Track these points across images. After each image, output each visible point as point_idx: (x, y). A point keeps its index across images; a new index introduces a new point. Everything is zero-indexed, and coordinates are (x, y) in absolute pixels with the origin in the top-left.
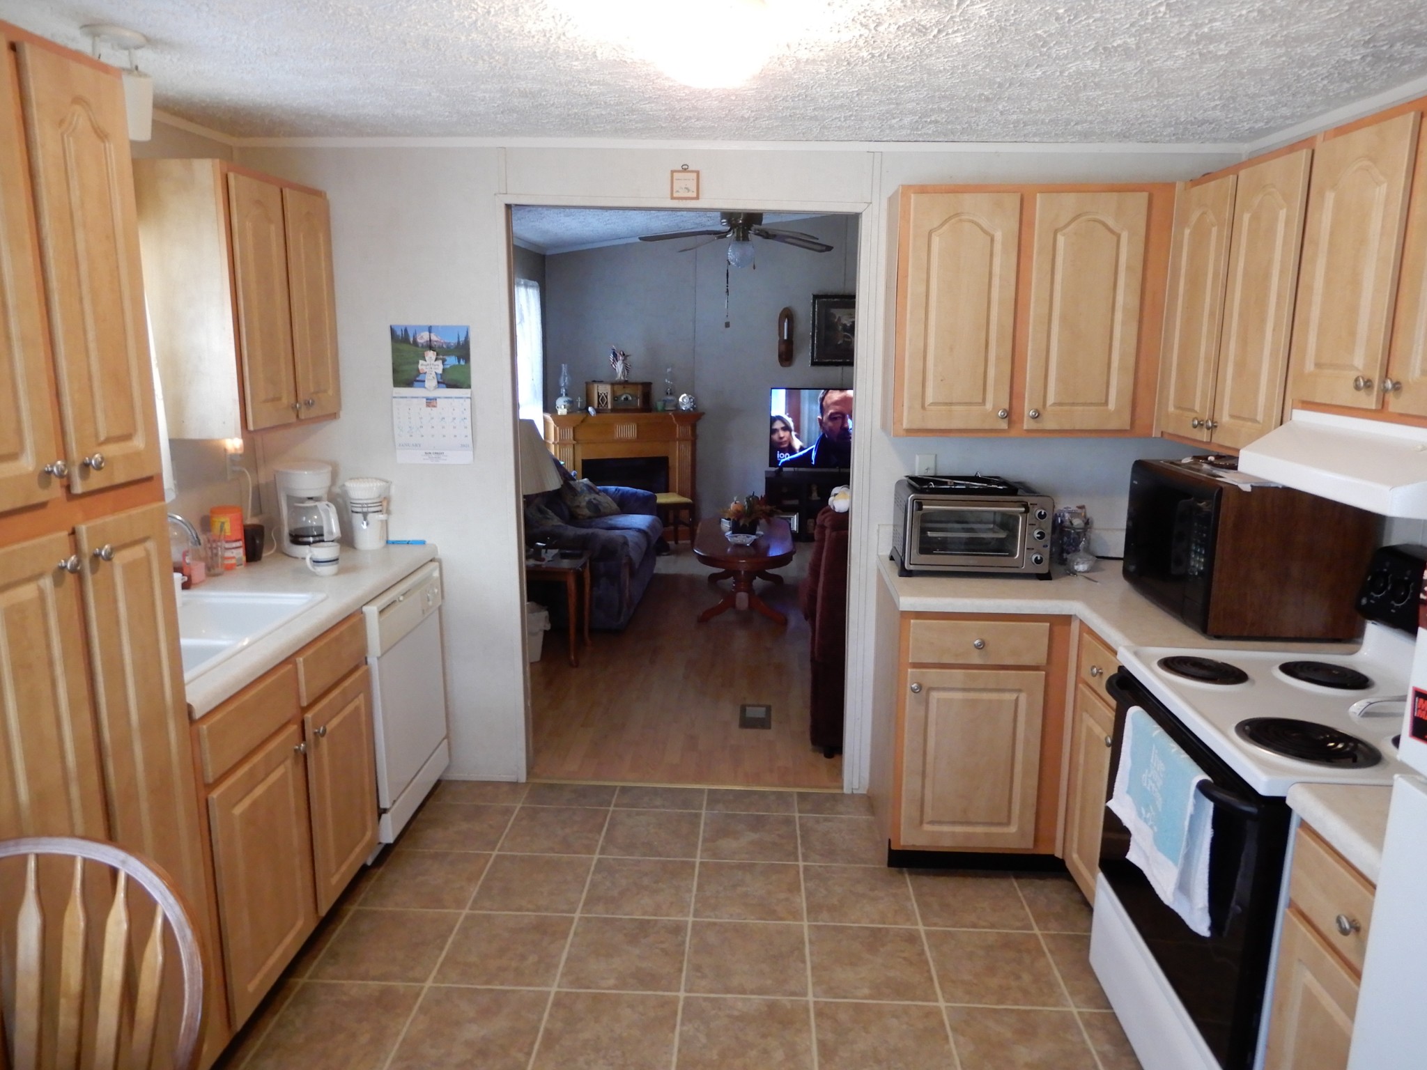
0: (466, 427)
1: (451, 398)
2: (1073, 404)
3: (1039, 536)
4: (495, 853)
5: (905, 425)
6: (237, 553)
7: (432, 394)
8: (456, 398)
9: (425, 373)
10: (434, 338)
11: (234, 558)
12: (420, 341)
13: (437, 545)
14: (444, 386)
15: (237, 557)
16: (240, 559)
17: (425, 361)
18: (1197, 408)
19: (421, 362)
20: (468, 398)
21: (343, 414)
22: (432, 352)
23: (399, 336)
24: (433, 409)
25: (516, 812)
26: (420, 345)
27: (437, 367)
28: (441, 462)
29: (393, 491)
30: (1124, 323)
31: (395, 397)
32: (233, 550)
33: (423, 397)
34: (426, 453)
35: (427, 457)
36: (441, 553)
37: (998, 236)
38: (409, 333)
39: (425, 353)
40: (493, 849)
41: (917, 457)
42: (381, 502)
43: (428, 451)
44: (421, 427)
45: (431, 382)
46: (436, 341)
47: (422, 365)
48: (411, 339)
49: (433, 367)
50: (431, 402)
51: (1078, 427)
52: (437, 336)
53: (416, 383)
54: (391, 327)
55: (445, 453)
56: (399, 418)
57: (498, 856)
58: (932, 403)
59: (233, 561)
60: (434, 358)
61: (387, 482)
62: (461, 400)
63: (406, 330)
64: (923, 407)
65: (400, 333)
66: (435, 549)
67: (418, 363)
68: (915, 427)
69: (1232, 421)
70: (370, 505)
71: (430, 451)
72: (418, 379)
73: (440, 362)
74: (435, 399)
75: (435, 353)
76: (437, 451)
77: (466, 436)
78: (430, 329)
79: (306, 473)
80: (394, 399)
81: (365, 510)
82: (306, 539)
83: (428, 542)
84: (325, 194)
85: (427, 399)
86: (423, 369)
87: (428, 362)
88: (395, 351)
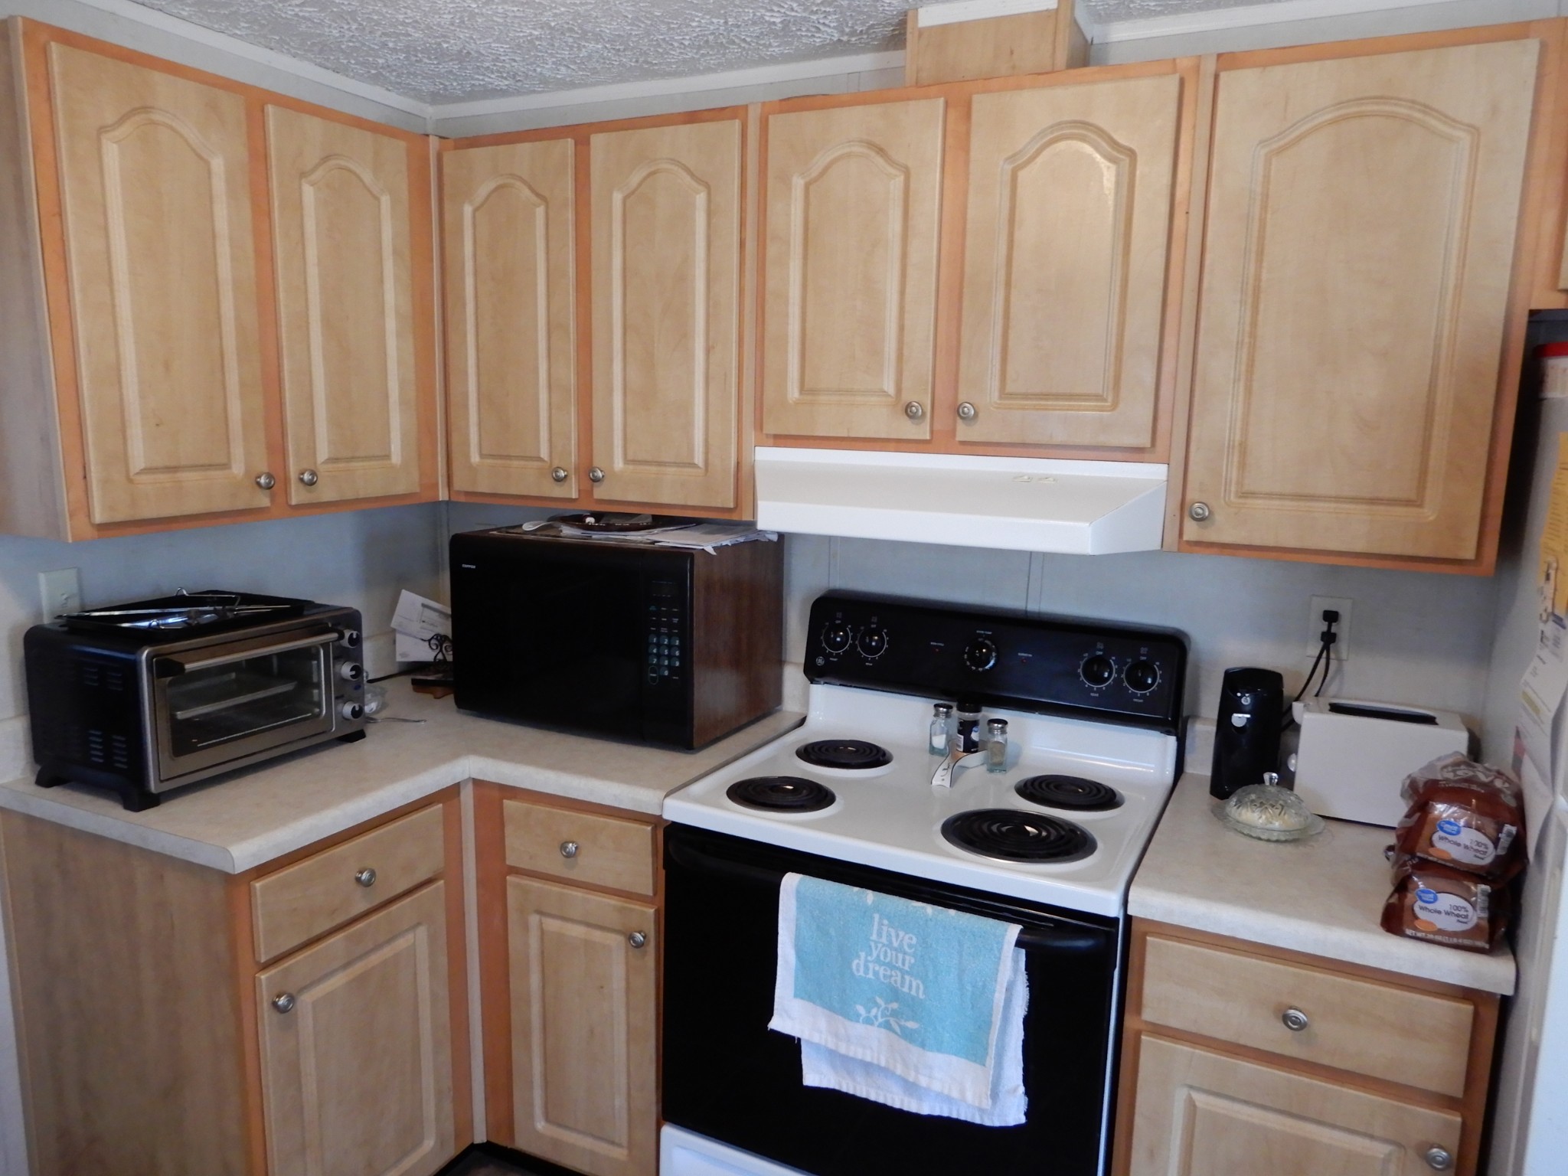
2: (352, 459)
3: (354, 673)
5: (99, 517)
18: (544, 453)
30: (399, 335)
37: (218, 164)
41: (42, 577)
51: (362, 495)
58: (145, 469)
64: (130, 481)
68: (120, 517)
69: (631, 467)
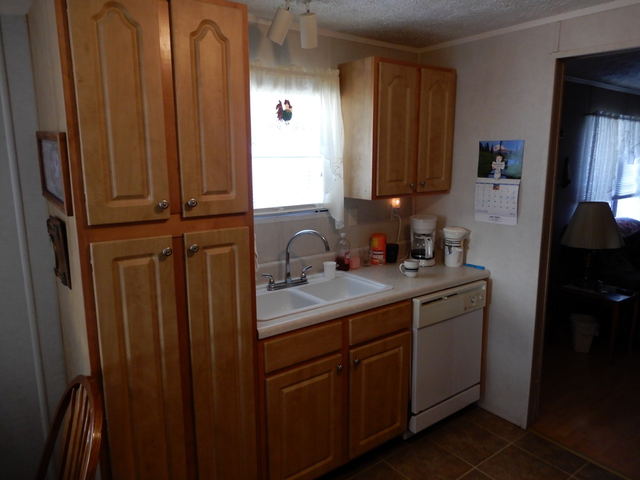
0: (514, 203)
1: (507, 184)
4: (475, 468)
6: (380, 257)
7: (497, 182)
8: (511, 185)
9: (495, 169)
10: (503, 148)
11: (378, 259)
12: (495, 150)
13: (491, 271)
14: (505, 177)
15: (380, 259)
16: (381, 260)
17: (496, 162)
19: (494, 163)
20: (517, 185)
21: (452, 191)
22: (500, 156)
23: (484, 147)
24: (497, 190)
25: (506, 446)
26: (494, 153)
27: (501, 165)
28: (498, 223)
29: (471, 236)
31: (477, 183)
32: (378, 256)
33: (492, 184)
34: (490, 216)
35: (491, 219)
36: (493, 276)
38: (489, 144)
39: (496, 157)
40: (475, 465)
42: (460, 241)
43: (491, 216)
44: (489, 201)
45: (497, 175)
46: (504, 150)
47: (494, 164)
48: (490, 149)
49: (499, 166)
50: (496, 187)
52: (504, 148)
53: (490, 175)
54: (480, 142)
55: (501, 217)
56: (478, 195)
57: (475, 470)
59: (377, 261)
60: (501, 160)
61: (467, 230)
62: (514, 186)
63: (488, 144)
65: (485, 146)
66: (489, 273)
67: (492, 163)
70: (453, 242)
71: (492, 216)
72: (491, 172)
73: (503, 163)
74: (498, 185)
75: (502, 157)
76: (496, 216)
77: (514, 208)
78: (501, 143)
79: (421, 221)
80: (477, 184)
81: (450, 244)
82: (418, 256)
83: (486, 268)
84: (456, 70)
85: (494, 185)
86: (494, 167)
87: (497, 163)
88: (481, 156)
